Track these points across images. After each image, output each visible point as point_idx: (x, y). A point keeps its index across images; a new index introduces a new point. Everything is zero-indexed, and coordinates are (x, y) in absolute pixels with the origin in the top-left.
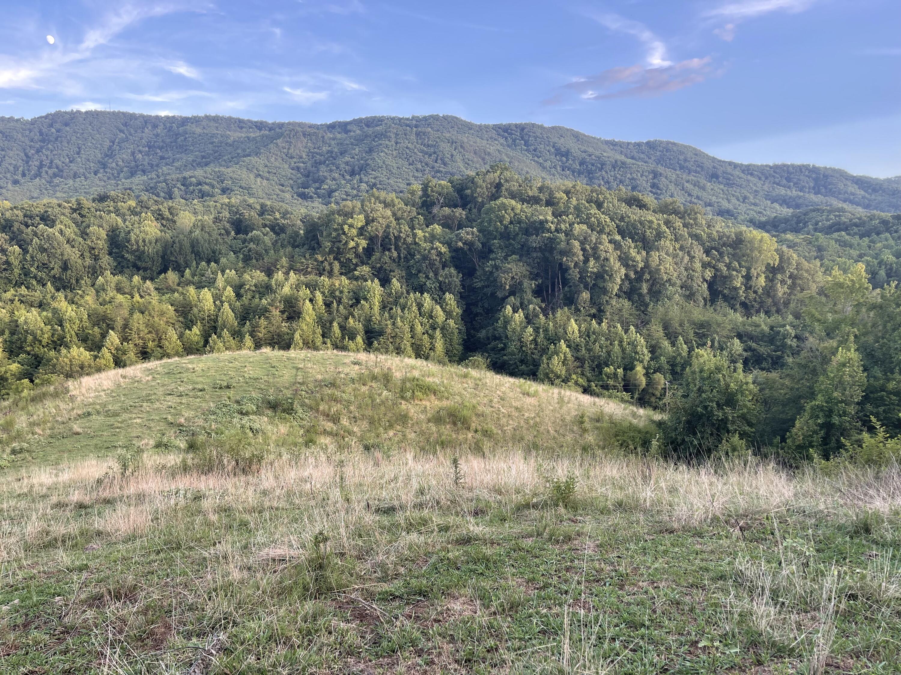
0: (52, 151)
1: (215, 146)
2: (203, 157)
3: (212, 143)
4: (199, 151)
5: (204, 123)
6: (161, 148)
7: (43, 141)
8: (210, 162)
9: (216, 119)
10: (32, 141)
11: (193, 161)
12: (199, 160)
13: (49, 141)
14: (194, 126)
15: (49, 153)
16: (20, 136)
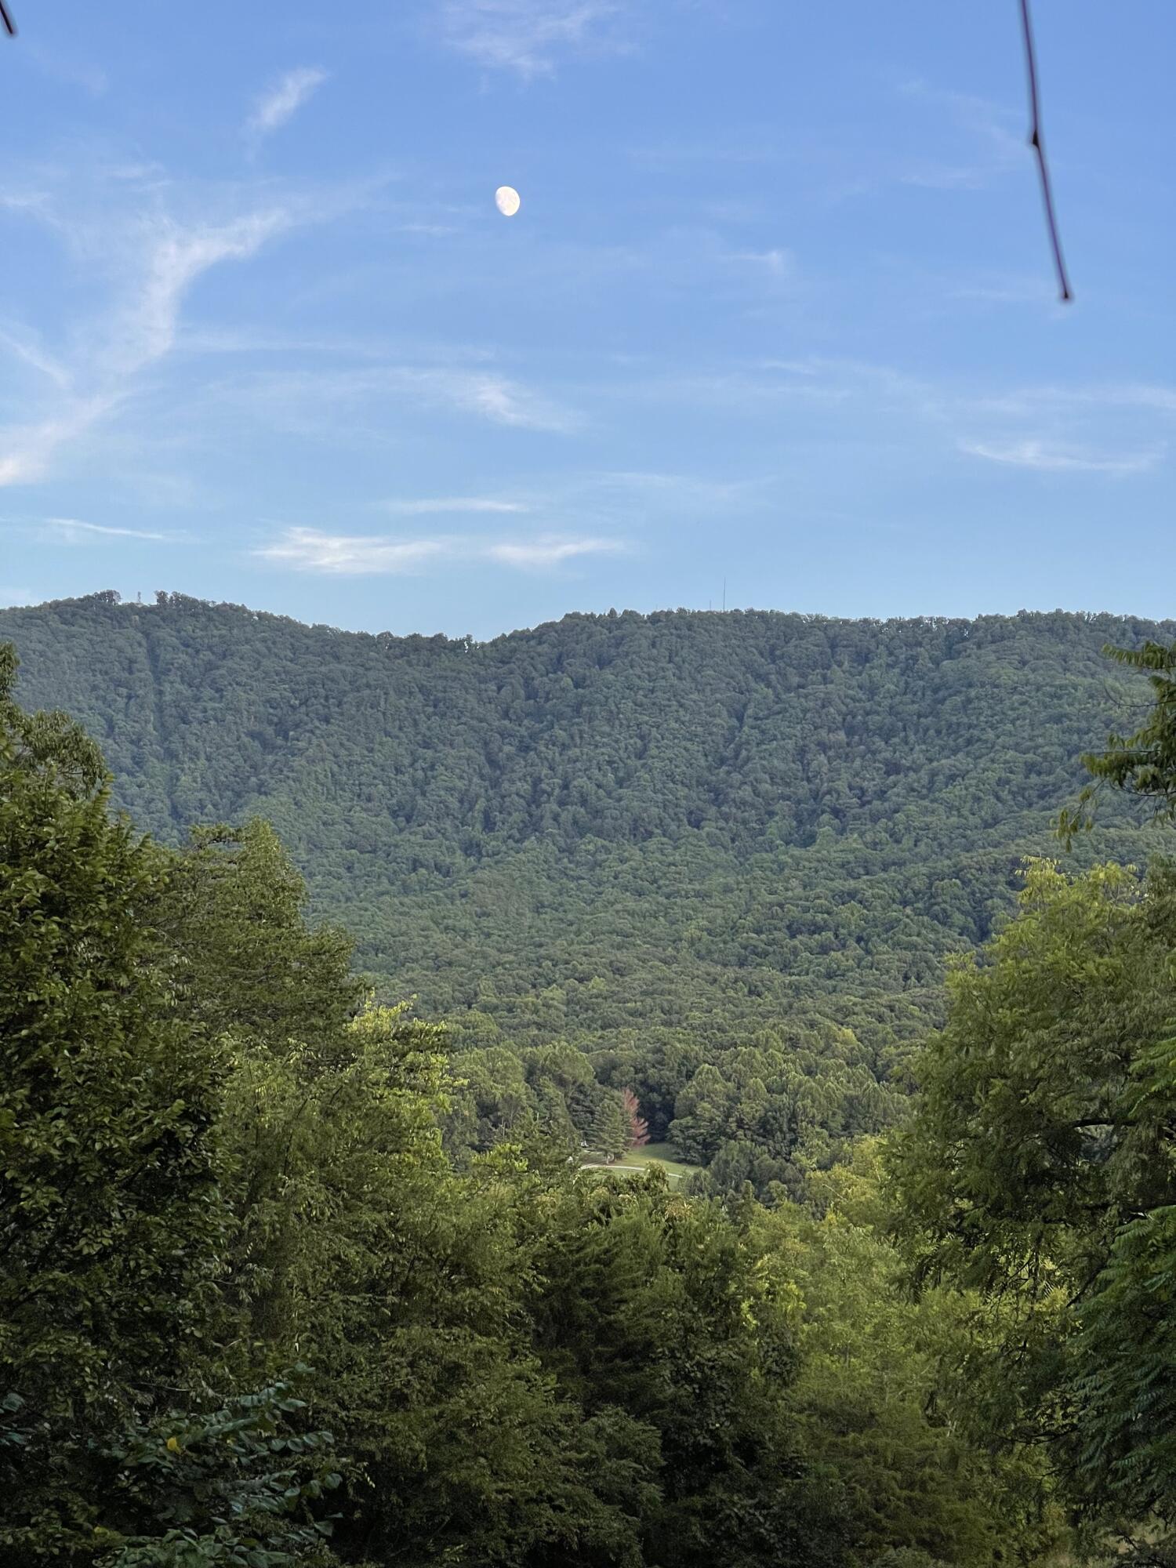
0: (564, 747)
1: (1069, 731)
2: (1031, 768)
3: (1058, 719)
4: (1016, 747)
5: (1023, 643)
6: (887, 735)
7: (538, 715)
8: (1057, 788)
9: (1058, 626)
10: (506, 715)
11: (1001, 782)
12: (1017, 779)
13: (559, 716)
14: (989, 654)
15: (553, 753)
16: (472, 700)
